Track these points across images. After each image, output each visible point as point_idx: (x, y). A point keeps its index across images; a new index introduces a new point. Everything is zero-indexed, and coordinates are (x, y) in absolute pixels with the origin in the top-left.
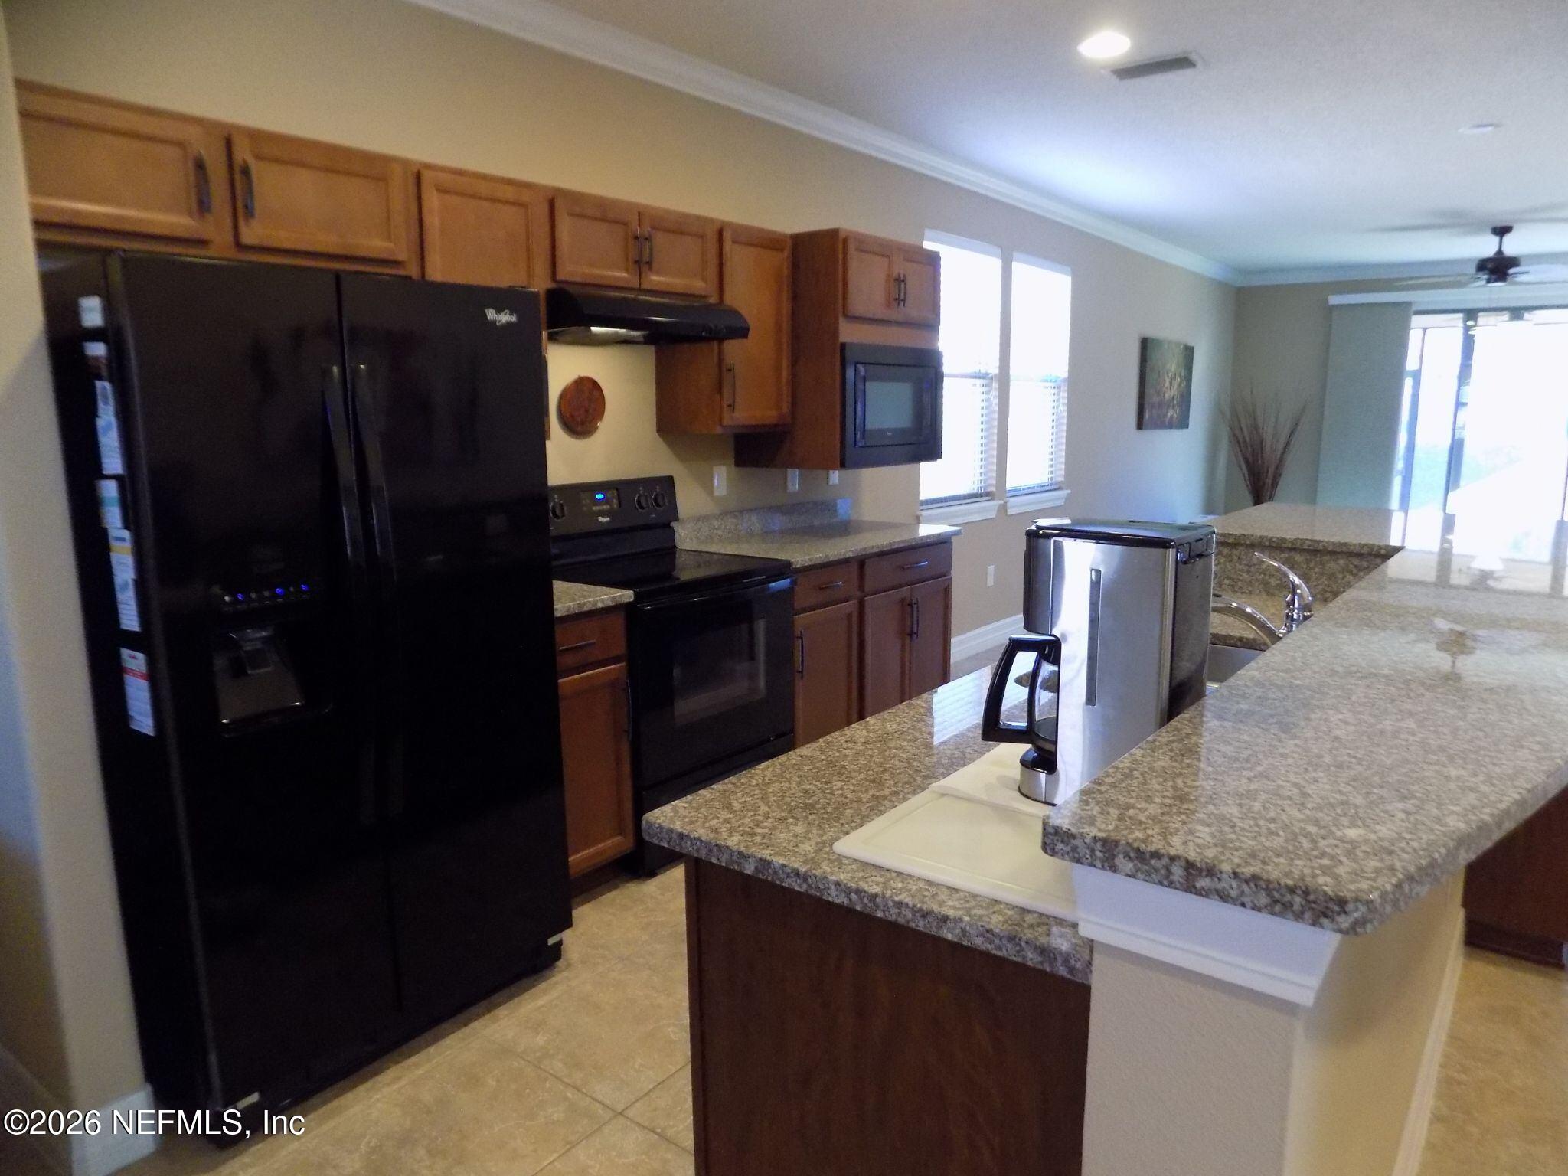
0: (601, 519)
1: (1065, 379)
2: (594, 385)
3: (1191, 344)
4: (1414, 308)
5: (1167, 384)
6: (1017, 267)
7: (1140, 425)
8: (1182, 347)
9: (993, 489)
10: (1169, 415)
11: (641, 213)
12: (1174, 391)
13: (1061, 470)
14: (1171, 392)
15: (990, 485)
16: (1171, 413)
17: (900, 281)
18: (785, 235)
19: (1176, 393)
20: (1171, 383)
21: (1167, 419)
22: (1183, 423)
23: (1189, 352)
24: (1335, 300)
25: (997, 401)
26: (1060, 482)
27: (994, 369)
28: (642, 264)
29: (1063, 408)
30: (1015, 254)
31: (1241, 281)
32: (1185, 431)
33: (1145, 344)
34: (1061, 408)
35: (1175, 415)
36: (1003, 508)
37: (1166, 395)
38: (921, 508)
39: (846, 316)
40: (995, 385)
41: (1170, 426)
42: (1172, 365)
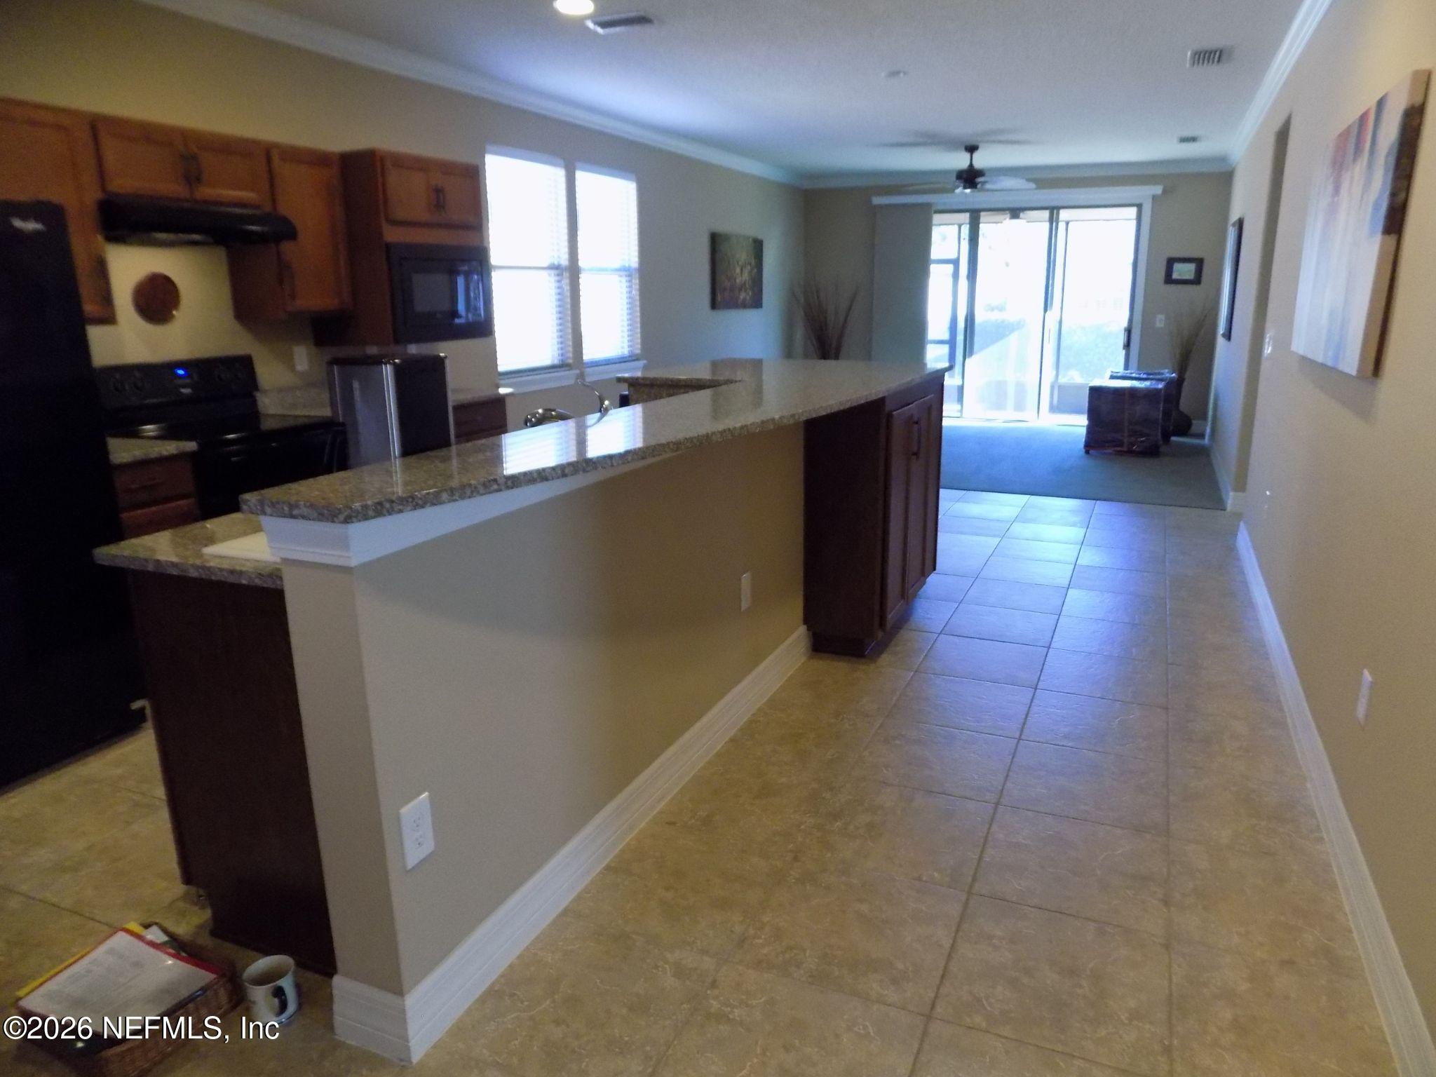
0: (183, 390)
1: (635, 269)
2: (167, 280)
3: (760, 237)
4: (934, 208)
5: (738, 270)
6: (582, 177)
7: (714, 305)
8: (750, 240)
9: (570, 361)
10: (742, 297)
11: (186, 135)
12: (746, 276)
13: (637, 344)
14: (743, 276)
15: (568, 358)
16: (742, 295)
17: (438, 191)
18: (333, 154)
19: (747, 279)
20: (742, 270)
21: (740, 301)
22: (757, 303)
23: (758, 246)
24: (877, 200)
25: (568, 288)
26: (637, 355)
27: (564, 260)
28: (193, 177)
29: (635, 293)
30: (578, 164)
31: (807, 185)
32: (759, 310)
33: (716, 240)
34: (634, 292)
35: (748, 298)
36: (582, 376)
37: (738, 281)
38: (500, 377)
39: (389, 221)
40: (566, 275)
41: (744, 306)
42: (742, 255)
